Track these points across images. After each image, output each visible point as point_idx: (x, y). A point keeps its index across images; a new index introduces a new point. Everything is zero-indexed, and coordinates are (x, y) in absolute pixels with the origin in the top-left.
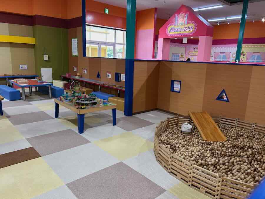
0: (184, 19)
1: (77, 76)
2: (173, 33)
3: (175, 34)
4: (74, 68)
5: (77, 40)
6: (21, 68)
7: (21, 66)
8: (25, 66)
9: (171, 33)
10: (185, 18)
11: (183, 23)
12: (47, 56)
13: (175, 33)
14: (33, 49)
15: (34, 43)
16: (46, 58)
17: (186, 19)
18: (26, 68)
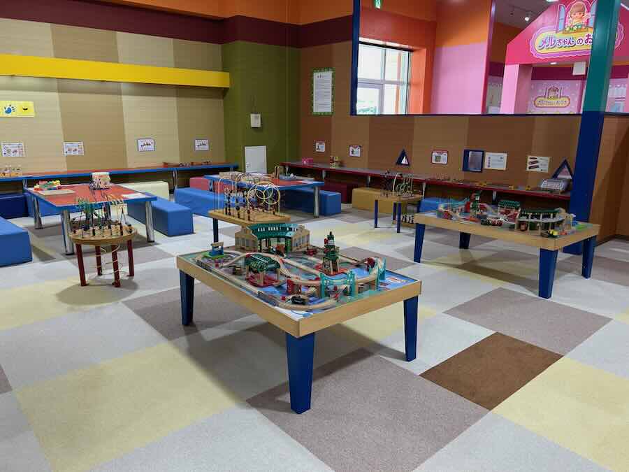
0: (586, 14)
1: (335, 164)
2: (550, 51)
3: (554, 54)
4: (317, 144)
5: (331, 75)
6: (197, 148)
7: (197, 143)
8: (204, 142)
9: (545, 51)
10: (588, 11)
11: (582, 25)
12: (259, 115)
13: (556, 50)
14: (222, 100)
15: (227, 85)
16: (255, 121)
17: (590, 14)
18: (206, 148)
